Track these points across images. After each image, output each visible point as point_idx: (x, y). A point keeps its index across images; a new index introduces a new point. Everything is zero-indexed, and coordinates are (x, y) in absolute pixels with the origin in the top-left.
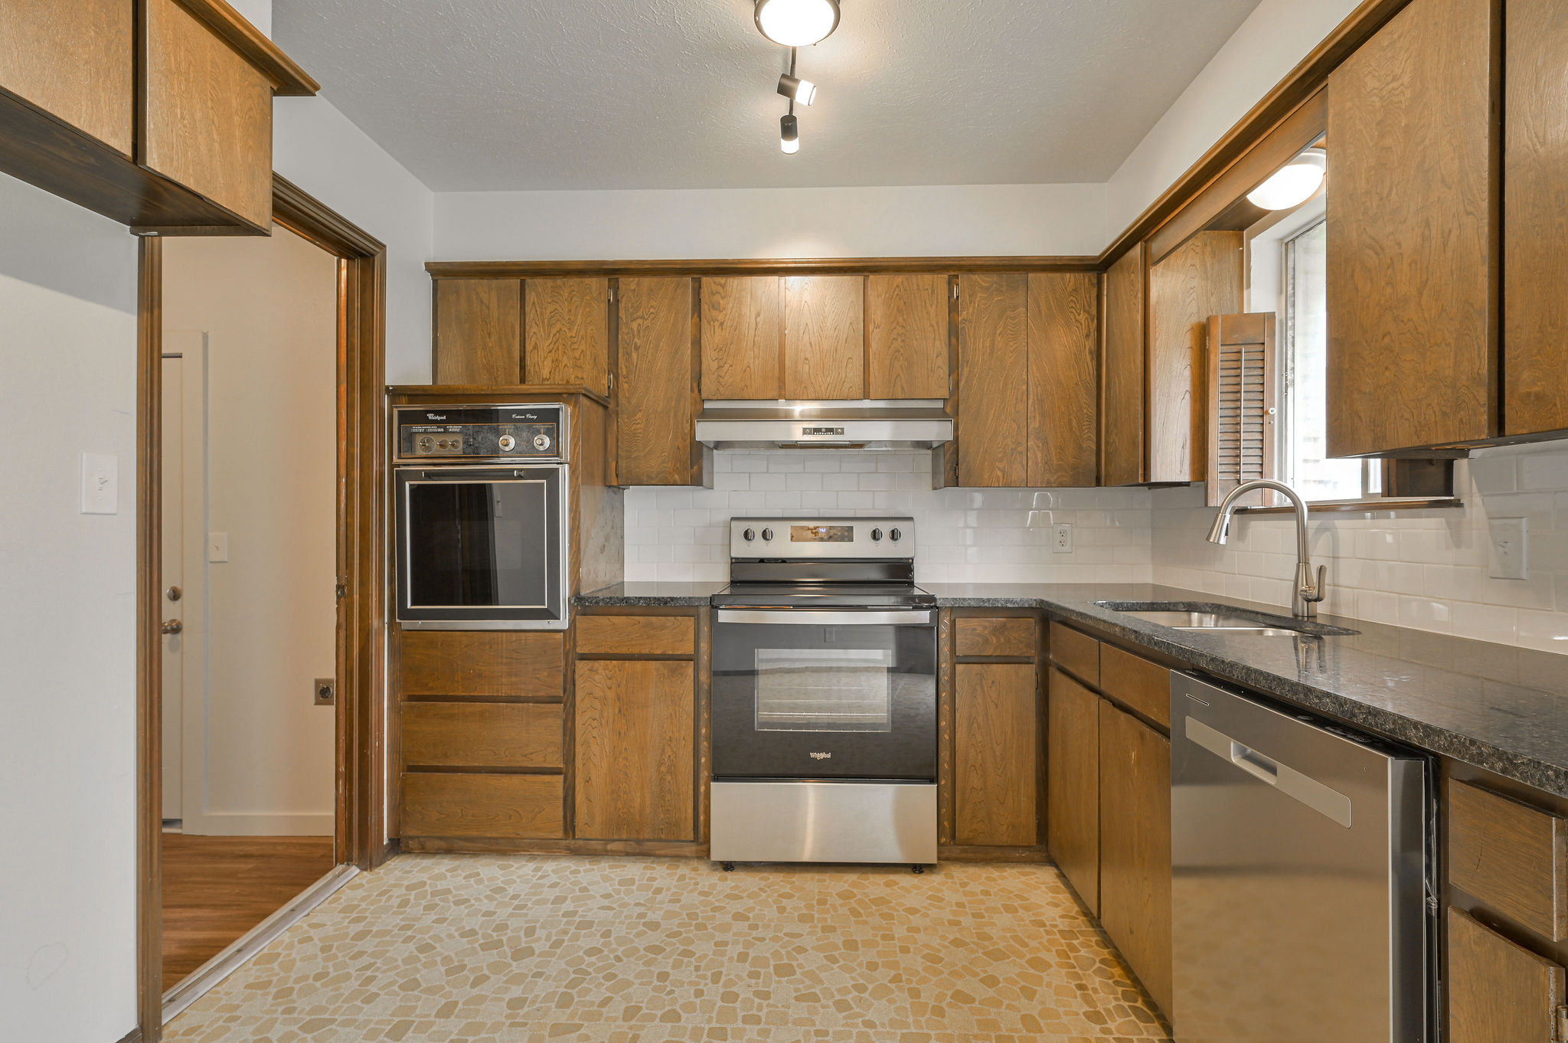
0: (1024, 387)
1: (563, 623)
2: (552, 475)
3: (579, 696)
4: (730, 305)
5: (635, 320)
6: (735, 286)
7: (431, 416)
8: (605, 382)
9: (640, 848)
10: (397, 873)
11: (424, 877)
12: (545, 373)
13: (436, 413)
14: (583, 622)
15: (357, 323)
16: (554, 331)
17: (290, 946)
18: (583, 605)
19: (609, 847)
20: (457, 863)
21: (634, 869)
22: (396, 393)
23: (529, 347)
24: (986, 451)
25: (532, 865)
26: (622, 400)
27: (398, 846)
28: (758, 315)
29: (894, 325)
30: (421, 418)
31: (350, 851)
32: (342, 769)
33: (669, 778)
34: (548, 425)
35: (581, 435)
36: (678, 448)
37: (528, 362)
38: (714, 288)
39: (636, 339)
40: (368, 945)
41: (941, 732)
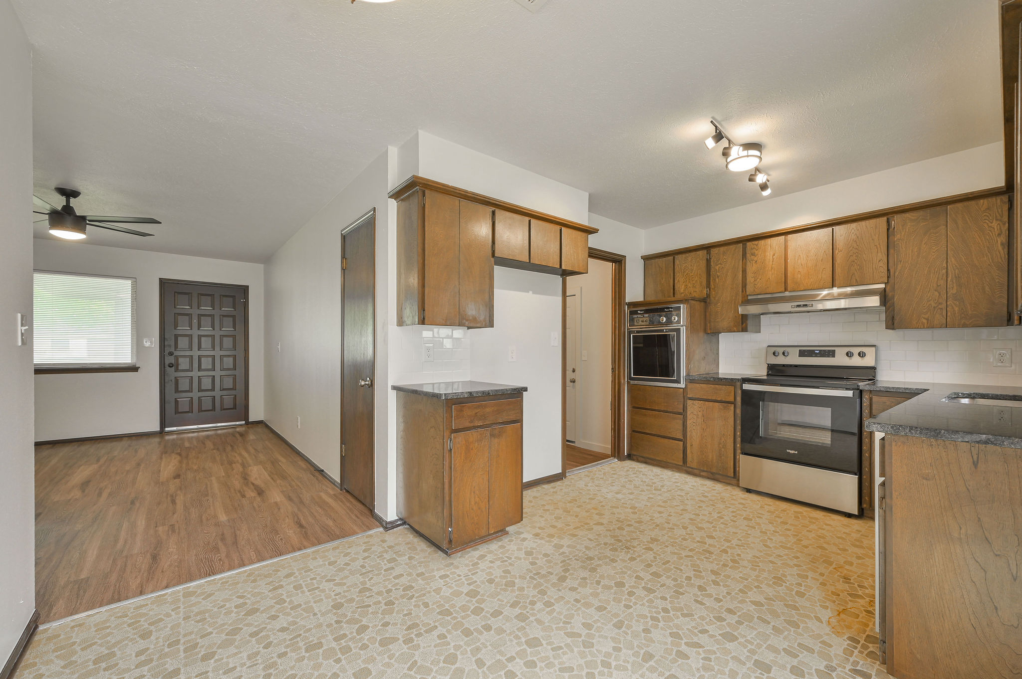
0: (944, 271)
1: (682, 385)
2: (678, 331)
3: (689, 413)
4: (760, 253)
5: (717, 265)
6: (762, 244)
7: (639, 312)
8: (705, 292)
9: (713, 477)
10: (628, 464)
11: (636, 467)
12: (682, 291)
13: (641, 311)
14: (690, 386)
15: (617, 283)
16: (685, 274)
17: (596, 471)
18: (690, 380)
19: (702, 474)
20: (647, 466)
21: (709, 483)
22: (630, 305)
23: (676, 282)
24: (914, 309)
25: (672, 473)
26: (712, 298)
27: (630, 457)
28: (774, 255)
29: (851, 248)
30: (636, 313)
31: (615, 454)
32: (613, 427)
33: (723, 450)
34: (677, 312)
35: (691, 315)
36: (736, 317)
37: (676, 287)
38: (753, 246)
39: (718, 273)
40: (615, 476)
41: (863, 452)
